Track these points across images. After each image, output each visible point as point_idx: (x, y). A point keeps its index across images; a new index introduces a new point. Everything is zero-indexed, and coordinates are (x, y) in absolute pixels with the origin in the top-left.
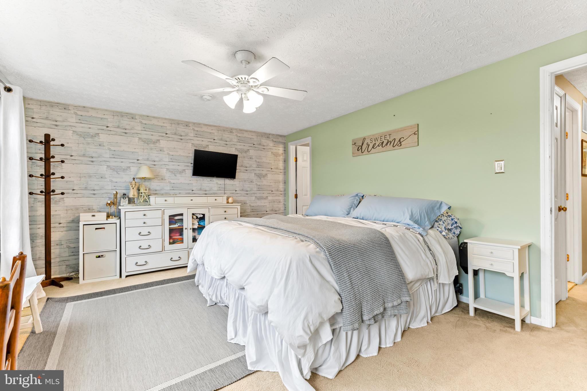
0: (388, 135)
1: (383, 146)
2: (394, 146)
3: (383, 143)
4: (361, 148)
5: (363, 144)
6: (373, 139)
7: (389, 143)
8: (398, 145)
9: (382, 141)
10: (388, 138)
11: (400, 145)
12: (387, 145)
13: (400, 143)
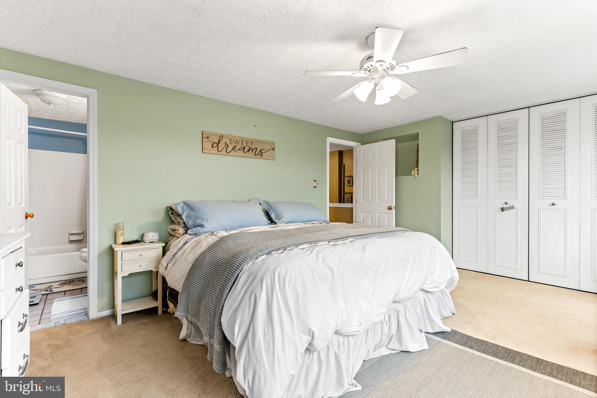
0: (249, 142)
1: (245, 151)
2: (256, 154)
3: (244, 148)
4: (218, 146)
5: (219, 142)
6: (233, 141)
7: (251, 151)
8: (259, 155)
9: (244, 146)
10: (250, 145)
11: (261, 155)
12: (248, 152)
13: (262, 153)
